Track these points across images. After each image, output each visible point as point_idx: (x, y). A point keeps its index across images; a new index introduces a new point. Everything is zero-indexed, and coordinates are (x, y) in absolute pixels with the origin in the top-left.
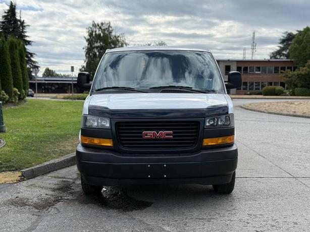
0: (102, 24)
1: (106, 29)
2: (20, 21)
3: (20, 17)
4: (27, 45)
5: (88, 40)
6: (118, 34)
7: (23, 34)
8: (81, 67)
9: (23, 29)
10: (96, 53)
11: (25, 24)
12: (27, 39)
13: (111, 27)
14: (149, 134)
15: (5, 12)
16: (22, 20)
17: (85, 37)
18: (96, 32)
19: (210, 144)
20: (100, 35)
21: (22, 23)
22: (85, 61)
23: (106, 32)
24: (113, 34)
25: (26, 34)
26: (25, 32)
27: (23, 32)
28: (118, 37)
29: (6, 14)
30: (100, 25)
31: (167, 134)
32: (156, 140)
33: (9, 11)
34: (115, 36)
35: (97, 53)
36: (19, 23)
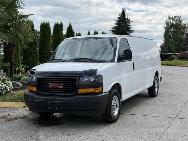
0: (175, 17)
1: (178, 20)
2: (127, 19)
3: (128, 17)
4: (130, 33)
5: (166, 28)
6: (185, 23)
7: (129, 27)
8: (161, 45)
9: (129, 24)
10: (170, 35)
11: (130, 21)
12: (131, 29)
13: (181, 18)
14: (52, 85)
15: (120, 15)
16: (129, 18)
17: (164, 26)
18: (170, 22)
19: (83, 92)
20: (173, 24)
21: (129, 20)
22: (163, 41)
23: (178, 21)
24: (183, 23)
25: (131, 27)
26: (131, 25)
27: (129, 26)
28: (186, 24)
29: (120, 16)
30: (174, 18)
31: (60, 86)
32: (54, 88)
33: (122, 14)
34: (184, 24)
35: (172, 36)
36: (127, 21)
